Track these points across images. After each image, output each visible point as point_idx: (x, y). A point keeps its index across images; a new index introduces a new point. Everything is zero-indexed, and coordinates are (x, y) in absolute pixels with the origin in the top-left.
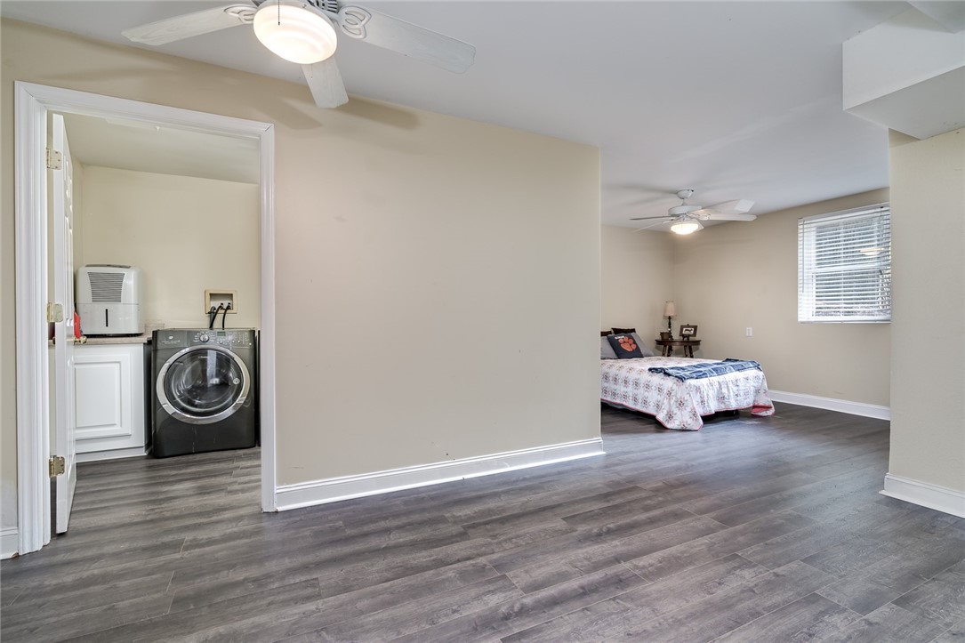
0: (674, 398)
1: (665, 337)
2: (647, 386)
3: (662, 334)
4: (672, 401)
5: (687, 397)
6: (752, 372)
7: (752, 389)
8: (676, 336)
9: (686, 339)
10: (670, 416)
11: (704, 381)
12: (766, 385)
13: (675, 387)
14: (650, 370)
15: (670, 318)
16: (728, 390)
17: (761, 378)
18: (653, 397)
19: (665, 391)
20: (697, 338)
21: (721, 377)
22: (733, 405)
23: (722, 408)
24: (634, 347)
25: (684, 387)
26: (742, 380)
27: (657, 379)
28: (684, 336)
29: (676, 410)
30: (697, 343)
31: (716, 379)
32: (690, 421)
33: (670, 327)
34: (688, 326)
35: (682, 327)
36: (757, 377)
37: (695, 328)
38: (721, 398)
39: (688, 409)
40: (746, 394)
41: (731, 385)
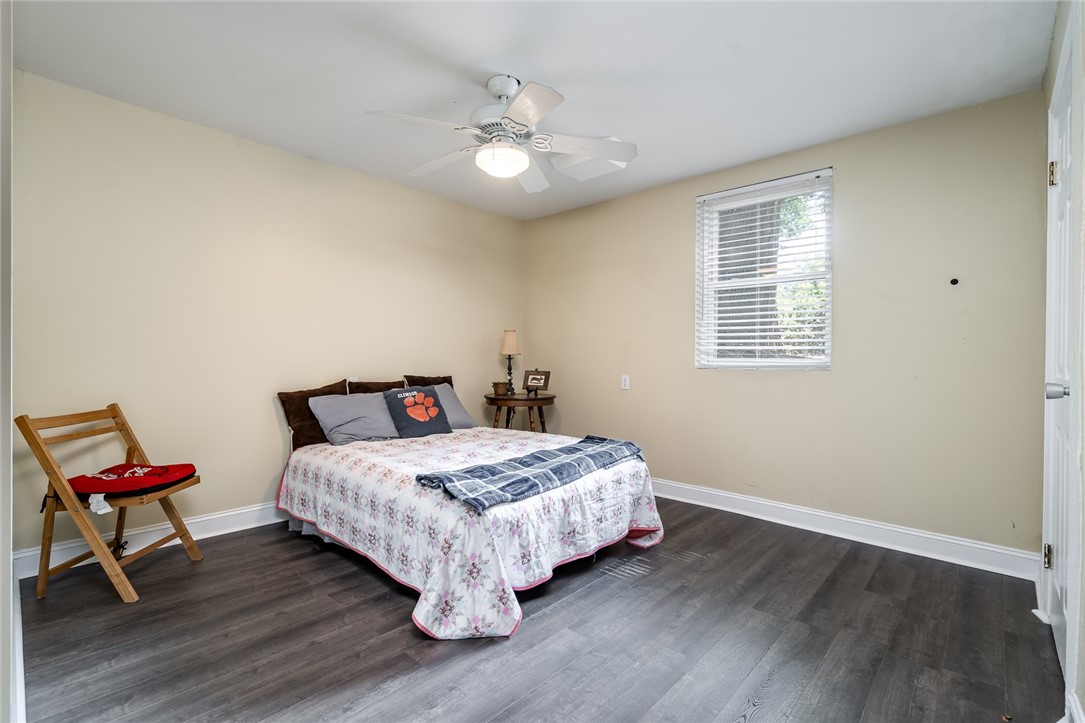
0: (457, 557)
1: (501, 391)
2: (410, 521)
3: (496, 385)
4: (453, 567)
5: (486, 554)
6: (628, 467)
7: (628, 499)
8: (518, 387)
9: (532, 395)
10: (445, 608)
11: (531, 504)
12: (651, 488)
13: (461, 529)
14: (419, 479)
15: (510, 358)
16: (583, 514)
17: (643, 474)
18: (418, 547)
19: (441, 538)
20: (549, 392)
21: (567, 487)
22: (591, 544)
23: (571, 554)
24: (433, 412)
25: (480, 528)
26: (610, 485)
27: (429, 504)
28: (529, 389)
29: (460, 589)
30: (550, 400)
31: (558, 493)
32: (491, 616)
33: (510, 374)
34: (537, 372)
35: (528, 374)
36: (635, 476)
37: (547, 375)
38: (569, 535)
39: (489, 585)
40: (618, 513)
41: (589, 503)
